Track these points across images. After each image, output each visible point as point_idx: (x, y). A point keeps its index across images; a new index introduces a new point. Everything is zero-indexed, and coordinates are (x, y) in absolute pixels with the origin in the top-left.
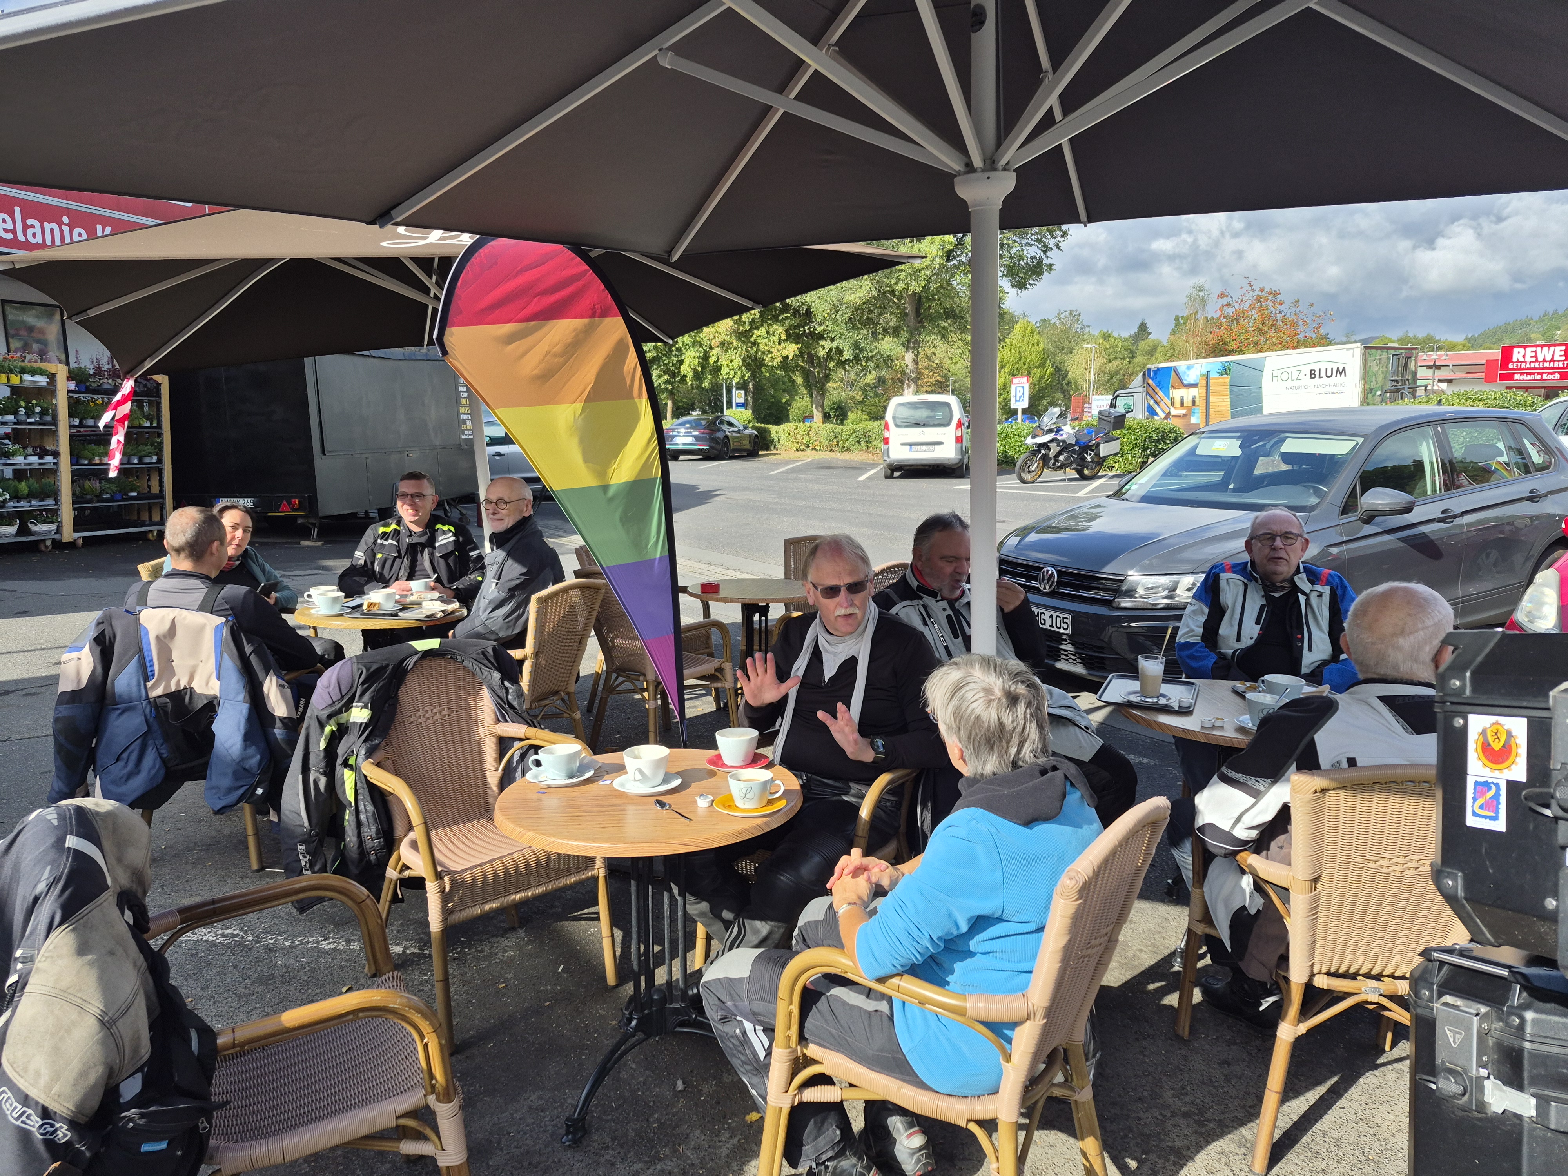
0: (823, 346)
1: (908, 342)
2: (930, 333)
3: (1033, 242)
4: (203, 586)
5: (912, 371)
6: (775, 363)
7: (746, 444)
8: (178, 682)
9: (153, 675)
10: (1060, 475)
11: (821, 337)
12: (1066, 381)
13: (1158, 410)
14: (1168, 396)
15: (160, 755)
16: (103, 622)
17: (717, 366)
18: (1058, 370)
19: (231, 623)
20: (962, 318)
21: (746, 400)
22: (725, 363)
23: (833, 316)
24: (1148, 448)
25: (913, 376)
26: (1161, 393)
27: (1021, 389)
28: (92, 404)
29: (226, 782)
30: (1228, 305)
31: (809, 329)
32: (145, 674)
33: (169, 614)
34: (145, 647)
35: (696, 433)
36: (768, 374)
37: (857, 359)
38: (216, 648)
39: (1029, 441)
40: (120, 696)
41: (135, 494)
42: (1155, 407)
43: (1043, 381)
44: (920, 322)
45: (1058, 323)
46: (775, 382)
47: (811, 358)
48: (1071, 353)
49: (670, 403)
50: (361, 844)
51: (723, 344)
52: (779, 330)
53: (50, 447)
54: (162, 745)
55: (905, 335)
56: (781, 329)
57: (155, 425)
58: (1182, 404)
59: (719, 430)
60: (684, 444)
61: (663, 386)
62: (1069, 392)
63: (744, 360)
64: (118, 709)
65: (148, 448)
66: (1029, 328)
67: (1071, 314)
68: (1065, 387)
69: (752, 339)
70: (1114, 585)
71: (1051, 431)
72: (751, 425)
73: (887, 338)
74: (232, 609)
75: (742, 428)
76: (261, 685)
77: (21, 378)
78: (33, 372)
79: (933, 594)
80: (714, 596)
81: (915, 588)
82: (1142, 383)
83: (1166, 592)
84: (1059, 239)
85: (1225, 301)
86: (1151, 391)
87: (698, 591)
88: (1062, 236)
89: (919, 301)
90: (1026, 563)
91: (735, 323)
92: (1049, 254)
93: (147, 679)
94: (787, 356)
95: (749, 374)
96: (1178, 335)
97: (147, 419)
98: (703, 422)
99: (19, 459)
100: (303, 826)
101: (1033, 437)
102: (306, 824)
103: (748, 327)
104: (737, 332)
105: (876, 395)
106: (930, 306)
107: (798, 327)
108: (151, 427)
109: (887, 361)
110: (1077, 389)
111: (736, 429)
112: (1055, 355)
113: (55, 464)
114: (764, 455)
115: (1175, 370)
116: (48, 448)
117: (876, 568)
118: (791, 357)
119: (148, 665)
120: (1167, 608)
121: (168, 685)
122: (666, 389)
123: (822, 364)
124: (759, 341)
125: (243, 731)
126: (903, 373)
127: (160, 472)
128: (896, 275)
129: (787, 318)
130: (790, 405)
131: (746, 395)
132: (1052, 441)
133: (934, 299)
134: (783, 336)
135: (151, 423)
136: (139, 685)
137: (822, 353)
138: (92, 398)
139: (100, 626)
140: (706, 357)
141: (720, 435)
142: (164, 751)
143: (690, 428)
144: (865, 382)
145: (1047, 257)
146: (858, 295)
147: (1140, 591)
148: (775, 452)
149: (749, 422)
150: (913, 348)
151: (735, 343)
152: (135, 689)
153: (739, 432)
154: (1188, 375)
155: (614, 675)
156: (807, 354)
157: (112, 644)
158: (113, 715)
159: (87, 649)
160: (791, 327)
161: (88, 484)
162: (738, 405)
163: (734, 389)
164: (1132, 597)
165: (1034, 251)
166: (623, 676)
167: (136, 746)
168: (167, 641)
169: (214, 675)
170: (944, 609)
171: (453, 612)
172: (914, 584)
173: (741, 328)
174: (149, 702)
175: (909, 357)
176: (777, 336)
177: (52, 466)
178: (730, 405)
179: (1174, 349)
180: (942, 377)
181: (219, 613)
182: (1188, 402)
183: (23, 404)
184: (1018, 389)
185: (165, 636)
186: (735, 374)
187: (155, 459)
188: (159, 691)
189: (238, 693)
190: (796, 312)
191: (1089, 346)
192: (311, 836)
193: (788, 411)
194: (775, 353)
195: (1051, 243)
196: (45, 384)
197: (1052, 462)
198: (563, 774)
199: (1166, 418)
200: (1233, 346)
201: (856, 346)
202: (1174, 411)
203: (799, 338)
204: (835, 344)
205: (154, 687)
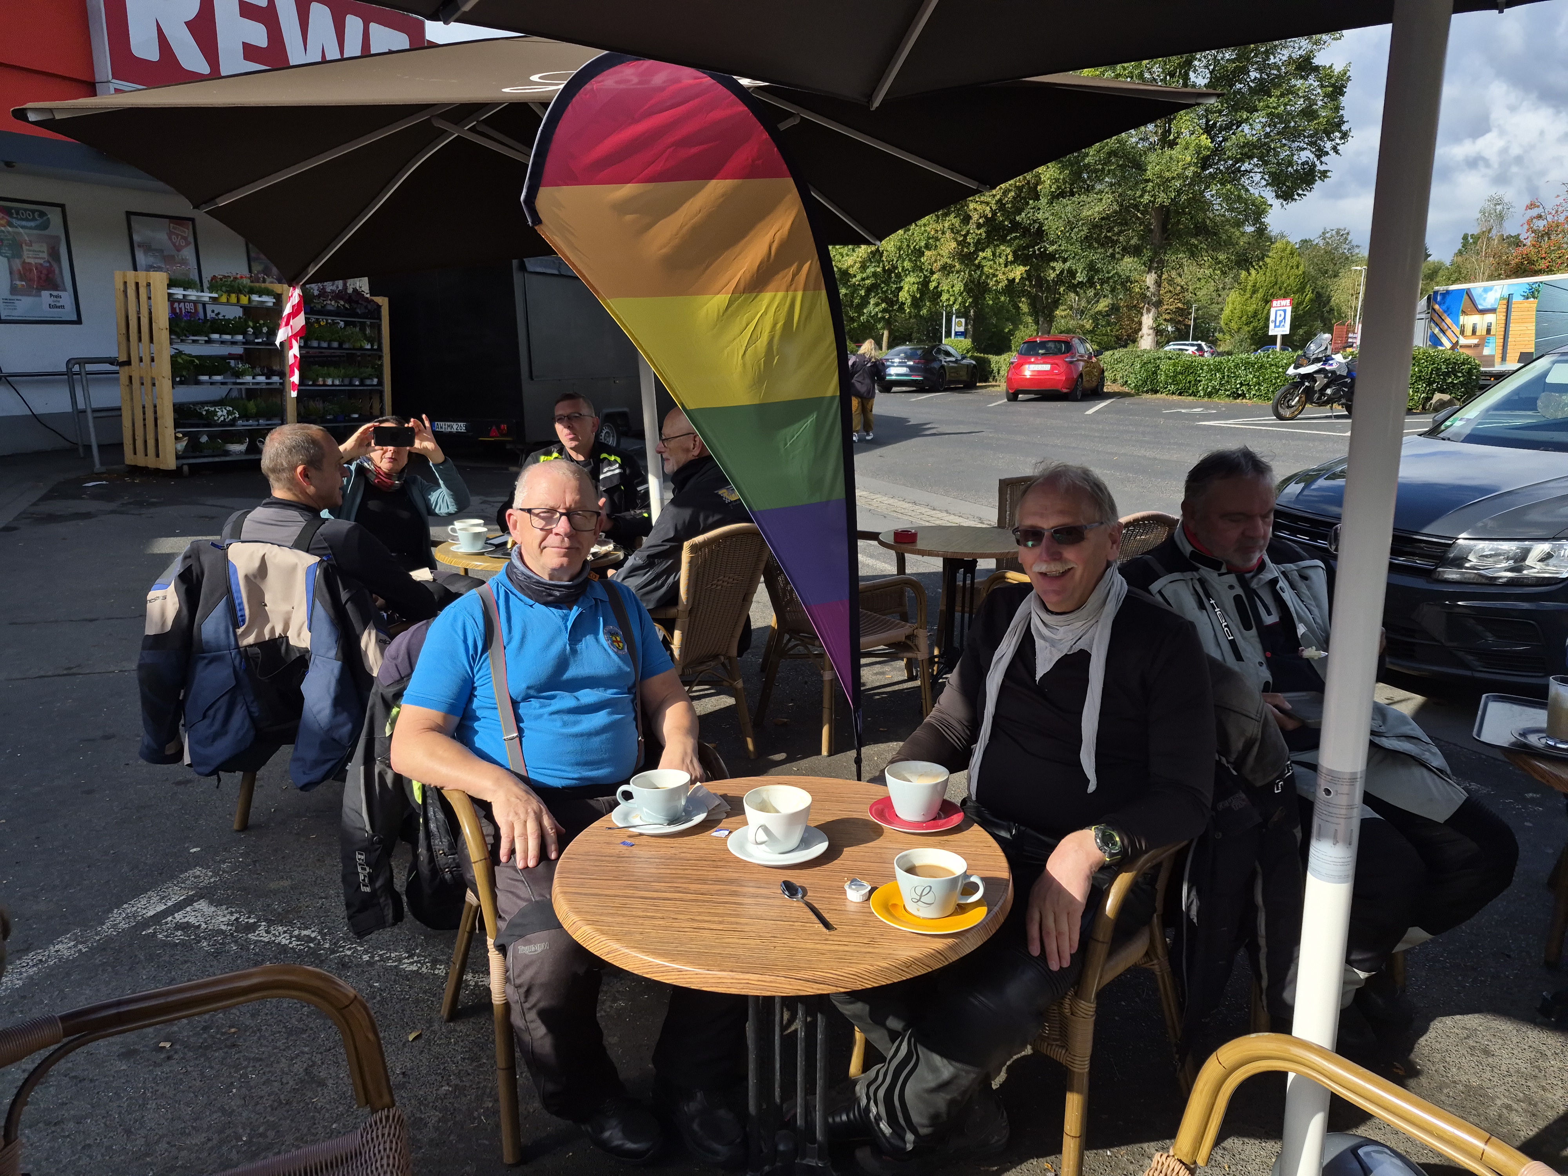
0: (1054, 269)
1: (1151, 261)
2: (1177, 252)
3: (1305, 146)
4: (301, 519)
5: (1153, 294)
6: (1000, 287)
7: (964, 376)
8: (273, 630)
9: (244, 621)
10: (1326, 411)
11: (1052, 257)
12: (1327, 308)
13: (1444, 340)
14: (1456, 322)
15: (250, 713)
16: (190, 557)
17: (937, 292)
18: (1319, 295)
19: (325, 564)
20: (1215, 234)
21: (966, 329)
22: (945, 288)
23: (1068, 235)
24: (1434, 382)
25: (1154, 299)
26: (1448, 321)
27: (1282, 313)
28: (316, 326)
29: (311, 754)
30: (1539, 217)
31: (1039, 249)
32: (234, 618)
33: (259, 550)
34: (234, 587)
35: (911, 363)
36: (991, 302)
37: (1091, 283)
38: (307, 593)
39: (1291, 371)
40: (207, 643)
41: (356, 416)
42: (1441, 336)
43: (1301, 308)
44: (1166, 239)
45: (1321, 243)
46: (999, 310)
47: (1041, 282)
48: (1335, 276)
49: (886, 333)
50: (432, 859)
51: (944, 268)
52: (1007, 251)
53: (276, 368)
54: (252, 702)
55: (1147, 253)
56: (1008, 250)
57: (375, 347)
58: (1474, 332)
59: (936, 359)
60: (898, 375)
61: (880, 315)
62: (1330, 320)
63: (966, 285)
64: (204, 658)
65: (369, 370)
66: (1289, 248)
67: (1338, 233)
68: (1326, 314)
69: (977, 262)
70: (1438, 551)
71: (1317, 360)
72: (970, 354)
73: (1127, 259)
74: (331, 547)
75: (959, 358)
76: (358, 640)
77: (249, 298)
78: (261, 293)
79: (1215, 565)
80: (909, 547)
81: (1188, 555)
82: (1426, 308)
83: (1511, 562)
84: (1338, 141)
85: (1535, 212)
86: (1436, 318)
87: (890, 540)
88: (1341, 138)
89: (1165, 214)
90: (1311, 516)
91: (958, 245)
92: (1324, 159)
93: (236, 625)
94: (1014, 279)
95: (970, 300)
96: (1466, 256)
97: (368, 341)
98: (919, 352)
99: (248, 379)
100: (364, 829)
101: (1296, 368)
102: (368, 828)
103: (972, 249)
104: (960, 254)
105: (1109, 324)
106: (1179, 220)
107: (1027, 247)
108: (372, 349)
109: (1126, 283)
110: (1340, 317)
111: (953, 359)
112: (1317, 279)
113: (281, 384)
114: (981, 387)
115: (1468, 292)
116: (274, 368)
117: (1123, 520)
118: (1017, 280)
119: (238, 608)
120: (1511, 582)
121: (261, 633)
122: (883, 318)
123: (1052, 288)
124: (984, 263)
125: (333, 695)
126: (1143, 296)
127: (381, 393)
128: (1142, 186)
129: (1016, 237)
130: (1013, 335)
131: (966, 324)
132: (1318, 372)
133: (1184, 213)
134: (1010, 258)
135: (372, 346)
136: (227, 632)
137: (1052, 275)
138: (317, 319)
139: (188, 560)
140: (926, 283)
141: (936, 365)
142: (254, 709)
143: (905, 358)
144: (1097, 310)
145: (1321, 163)
146: (1097, 209)
147: (1473, 559)
148: (994, 383)
149: (968, 352)
150: (1157, 268)
151: (958, 266)
152: (223, 636)
153: (956, 361)
154: (1484, 299)
155: (787, 637)
156: (1035, 277)
157: (200, 582)
158: (200, 665)
159: (172, 587)
160: (1020, 248)
161: (312, 404)
162: (956, 334)
163: (954, 317)
164: (1461, 566)
165: (1307, 155)
166: (796, 639)
167: (223, 703)
168: (258, 581)
169: (306, 624)
170: (1231, 587)
171: (607, 554)
172: (1187, 549)
173: (966, 250)
174: (239, 652)
175: (1150, 279)
176: (1004, 257)
177: (278, 386)
178: (948, 334)
179: (1460, 273)
180: (1184, 304)
181: (317, 552)
182: (1481, 330)
183: (251, 324)
184: (1279, 313)
185: (255, 576)
186: (955, 300)
187: (375, 381)
188: (251, 639)
189: (329, 649)
190: (1026, 231)
191: (1359, 268)
192: (373, 843)
193: (1011, 341)
194: (1001, 276)
195: (1328, 145)
196: (271, 304)
197: (1317, 395)
198: (660, 818)
199: (1453, 348)
200: (1543, 265)
201: (1092, 268)
202: (1463, 341)
203: (1027, 260)
204: (1068, 264)
205: (246, 634)
